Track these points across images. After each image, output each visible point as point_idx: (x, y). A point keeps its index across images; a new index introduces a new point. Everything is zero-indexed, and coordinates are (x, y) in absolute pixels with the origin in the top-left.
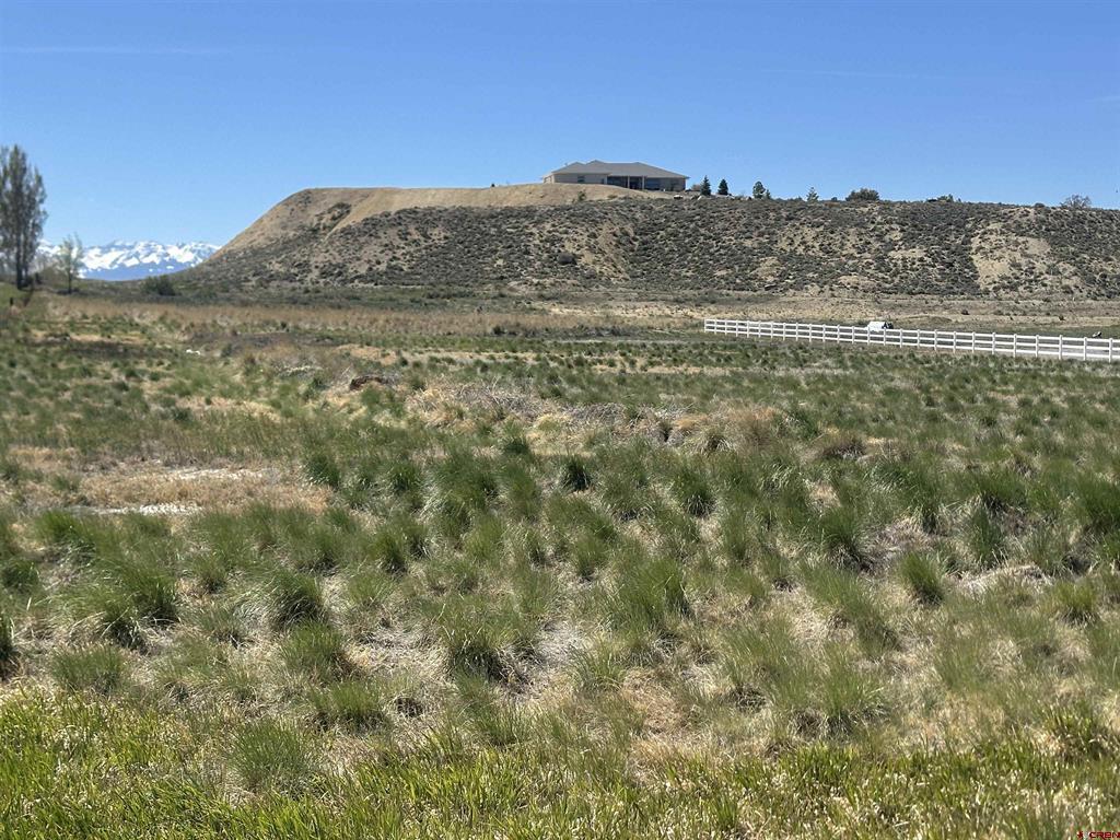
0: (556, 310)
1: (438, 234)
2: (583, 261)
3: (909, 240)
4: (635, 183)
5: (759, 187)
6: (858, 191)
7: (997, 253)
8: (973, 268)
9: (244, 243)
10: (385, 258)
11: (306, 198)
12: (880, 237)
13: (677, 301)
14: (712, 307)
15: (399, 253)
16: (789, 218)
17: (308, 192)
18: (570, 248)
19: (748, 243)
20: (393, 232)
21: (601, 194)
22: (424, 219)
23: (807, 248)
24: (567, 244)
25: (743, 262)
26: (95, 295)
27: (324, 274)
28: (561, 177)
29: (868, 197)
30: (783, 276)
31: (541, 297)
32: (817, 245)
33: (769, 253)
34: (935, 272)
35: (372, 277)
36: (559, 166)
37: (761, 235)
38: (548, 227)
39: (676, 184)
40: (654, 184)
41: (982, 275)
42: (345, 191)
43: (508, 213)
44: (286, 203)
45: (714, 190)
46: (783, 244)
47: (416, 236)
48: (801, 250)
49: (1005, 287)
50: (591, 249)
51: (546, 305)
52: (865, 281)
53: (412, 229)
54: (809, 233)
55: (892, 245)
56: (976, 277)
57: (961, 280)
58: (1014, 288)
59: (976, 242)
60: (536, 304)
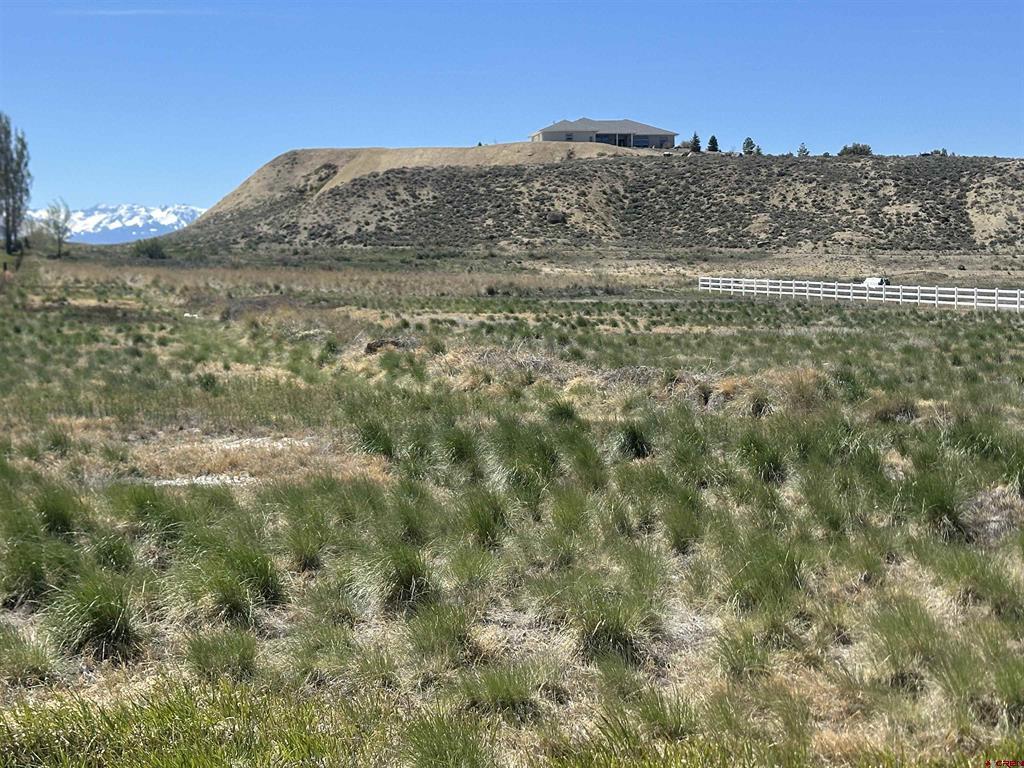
0: (547, 270)
1: (427, 194)
2: (573, 219)
3: (904, 195)
4: (624, 140)
5: (749, 144)
6: (850, 146)
7: (993, 207)
8: (969, 223)
9: (230, 205)
10: (374, 219)
11: (293, 159)
12: (874, 193)
13: (669, 259)
14: (705, 265)
15: (388, 214)
16: (781, 174)
17: (295, 153)
18: (560, 207)
19: (740, 200)
20: (381, 193)
21: (590, 151)
22: (412, 179)
23: (800, 205)
24: (556, 202)
25: (735, 218)
26: (84, 258)
27: (312, 235)
28: (549, 135)
29: (861, 152)
30: (776, 232)
31: (532, 257)
32: (809, 201)
33: (762, 209)
34: (930, 227)
35: (360, 238)
36: (548, 124)
37: (753, 191)
38: (537, 185)
39: (664, 141)
40: (642, 141)
41: (978, 230)
42: (332, 152)
43: (497, 172)
44: (273, 164)
45: (704, 146)
46: (775, 200)
47: (404, 196)
48: (793, 206)
49: (1001, 242)
50: (581, 207)
51: (537, 265)
52: (858, 237)
53: (400, 190)
54: (802, 189)
55: (886, 201)
56: (971, 232)
57: (956, 234)
58: (1011, 242)
59: (971, 196)
60: (526, 264)
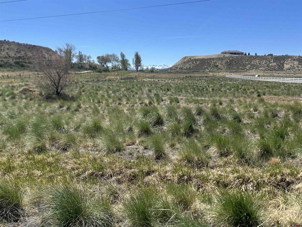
0: (211, 74)
1: (198, 62)
2: (219, 66)
3: (274, 62)
4: (235, 54)
5: (256, 54)
6: (269, 54)
7: (288, 64)
8: (284, 66)
9: (176, 65)
10: (189, 66)
11: (185, 58)
12: (269, 61)
13: (231, 72)
14: (236, 73)
15: (191, 65)
16: (255, 59)
17: (186, 57)
18: (217, 64)
19: (247, 63)
20: (191, 62)
21: (227, 55)
22: (196, 60)
23: (256, 64)
24: (217, 63)
25: (245, 65)
27: (179, 69)
28: (222, 53)
29: (271, 55)
30: (250, 68)
31: (210, 72)
32: (258, 63)
33: (250, 64)
34: (277, 67)
35: (186, 69)
37: (249, 61)
38: (215, 61)
39: (242, 53)
40: (238, 54)
41: (285, 67)
42: (191, 56)
43: (210, 59)
44: (182, 59)
45: (247, 54)
46: (253, 63)
47: (194, 63)
48: (255, 64)
49: (288, 70)
50: (221, 64)
51: (210, 73)
52: (264, 69)
53: (194, 62)
54: (257, 61)
55: (271, 63)
56: (283, 68)
57: (281, 68)
58: (289, 70)
59: (286, 62)
60: (208, 73)
